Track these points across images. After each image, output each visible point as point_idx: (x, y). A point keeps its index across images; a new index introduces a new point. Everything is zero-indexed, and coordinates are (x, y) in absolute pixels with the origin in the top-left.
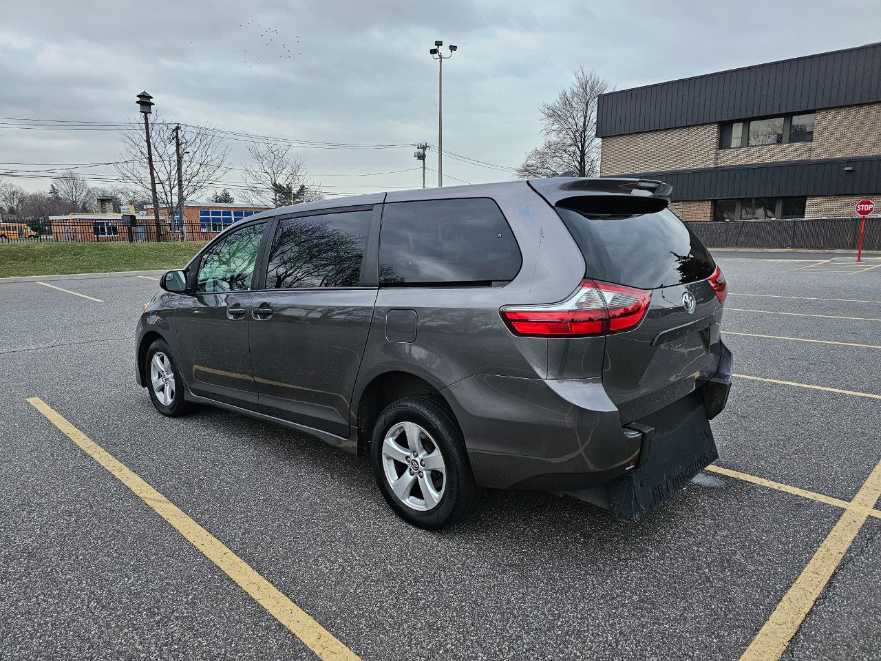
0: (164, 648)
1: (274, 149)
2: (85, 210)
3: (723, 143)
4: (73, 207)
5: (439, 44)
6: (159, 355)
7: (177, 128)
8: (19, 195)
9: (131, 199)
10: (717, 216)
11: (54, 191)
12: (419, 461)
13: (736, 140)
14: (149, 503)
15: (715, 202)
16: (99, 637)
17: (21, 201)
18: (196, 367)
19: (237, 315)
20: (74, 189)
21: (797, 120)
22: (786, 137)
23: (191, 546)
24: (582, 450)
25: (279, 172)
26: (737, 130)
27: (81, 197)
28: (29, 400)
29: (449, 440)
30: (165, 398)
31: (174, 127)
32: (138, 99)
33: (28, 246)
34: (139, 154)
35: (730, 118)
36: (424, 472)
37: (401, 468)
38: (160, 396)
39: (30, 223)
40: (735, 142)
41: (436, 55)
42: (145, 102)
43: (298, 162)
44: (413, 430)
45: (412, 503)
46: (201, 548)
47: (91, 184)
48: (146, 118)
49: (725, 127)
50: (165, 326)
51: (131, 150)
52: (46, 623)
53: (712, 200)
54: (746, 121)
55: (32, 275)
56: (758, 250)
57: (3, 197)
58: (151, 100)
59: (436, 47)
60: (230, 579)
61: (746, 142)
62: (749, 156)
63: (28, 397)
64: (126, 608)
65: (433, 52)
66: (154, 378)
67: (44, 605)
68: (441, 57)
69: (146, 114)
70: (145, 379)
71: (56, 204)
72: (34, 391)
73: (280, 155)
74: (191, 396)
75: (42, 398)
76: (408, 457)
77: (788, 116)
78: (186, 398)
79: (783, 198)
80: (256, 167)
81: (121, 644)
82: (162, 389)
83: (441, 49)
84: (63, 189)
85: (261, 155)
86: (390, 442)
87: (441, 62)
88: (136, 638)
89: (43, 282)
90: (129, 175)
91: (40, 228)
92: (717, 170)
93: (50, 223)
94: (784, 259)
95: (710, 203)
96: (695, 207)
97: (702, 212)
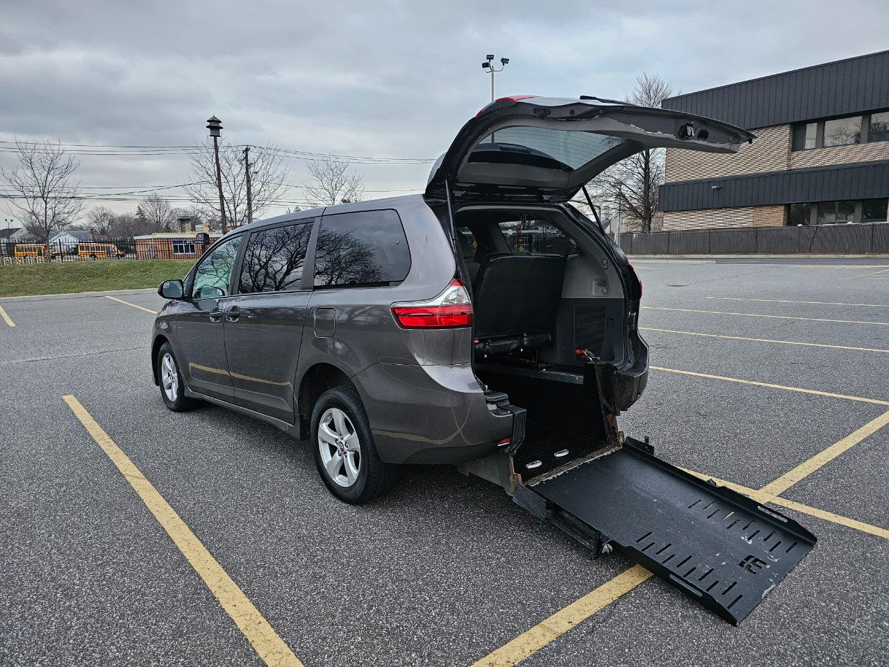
0: (95, 583)
1: (333, 167)
2: (168, 230)
3: (796, 144)
4: (157, 227)
5: (490, 57)
6: (167, 356)
7: (247, 150)
8: (109, 217)
9: (209, 218)
10: (790, 220)
11: (140, 212)
12: (344, 443)
13: (810, 141)
14: (127, 478)
15: (788, 207)
16: (49, 574)
17: (111, 222)
18: (191, 364)
19: (216, 317)
20: (158, 211)
21: (876, 118)
22: (865, 136)
23: (148, 512)
24: (459, 431)
25: (338, 189)
26: (811, 130)
27: (165, 217)
28: (64, 397)
29: (362, 424)
30: (172, 394)
31: (244, 148)
32: (209, 124)
33: (103, 264)
34: (206, 176)
35: (803, 118)
36: (348, 453)
37: (333, 449)
38: (168, 392)
39: (116, 243)
40: (809, 144)
41: (488, 69)
42: (215, 126)
43: (356, 178)
44: (338, 415)
45: (339, 480)
46: (155, 513)
47: (173, 206)
48: (215, 141)
49: (798, 128)
50: (169, 330)
51: (199, 172)
52: (13, 562)
53: (785, 205)
54: (821, 121)
55: (103, 290)
56: (833, 256)
57: (95, 219)
58: (221, 125)
59: (488, 61)
60: (168, 537)
61: (821, 144)
62: (824, 157)
63: (65, 394)
64: (78, 555)
65: (485, 65)
66: (165, 377)
67: (16, 550)
68: (492, 71)
69: (215, 137)
70: (158, 379)
71: (144, 224)
72: (71, 389)
73: (338, 172)
74: (189, 392)
75: (76, 396)
76: (337, 440)
77: (867, 114)
78: (186, 394)
79: (863, 201)
80: (317, 184)
81: (64, 579)
82: (170, 387)
83: (492, 63)
84: (149, 210)
85: (321, 173)
86: (324, 427)
87: (493, 75)
88: (77, 575)
89: (110, 296)
90: (197, 195)
91: (126, 247)
92: (790, 173)
93: (134, 243)
94: (853, 264)
95: (782, 208)
96: (766, 212)
97: (774, 218)
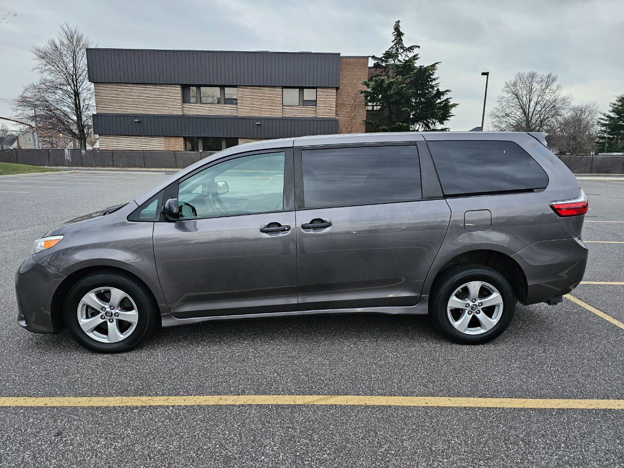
3: (185, 100)
6: (98, 291)
12: (477, 304)
13: (193, 98)
15: (185, 138)
21: (227, 91)
22: (222, 101)
26: (193, 91)
35: (188, 83)
36: (481, 310)
45: (470, 332)
49: (185, 89)
54: (199, 86)
61: (199, 100)
62: (202, 109)
76: (467, 304)
77: (222, 87)
78: (164, 325)
79: (226, 138)
92: (184, 117)
95: (182, 139)
96: (173, 141)
97: (178, 145)
